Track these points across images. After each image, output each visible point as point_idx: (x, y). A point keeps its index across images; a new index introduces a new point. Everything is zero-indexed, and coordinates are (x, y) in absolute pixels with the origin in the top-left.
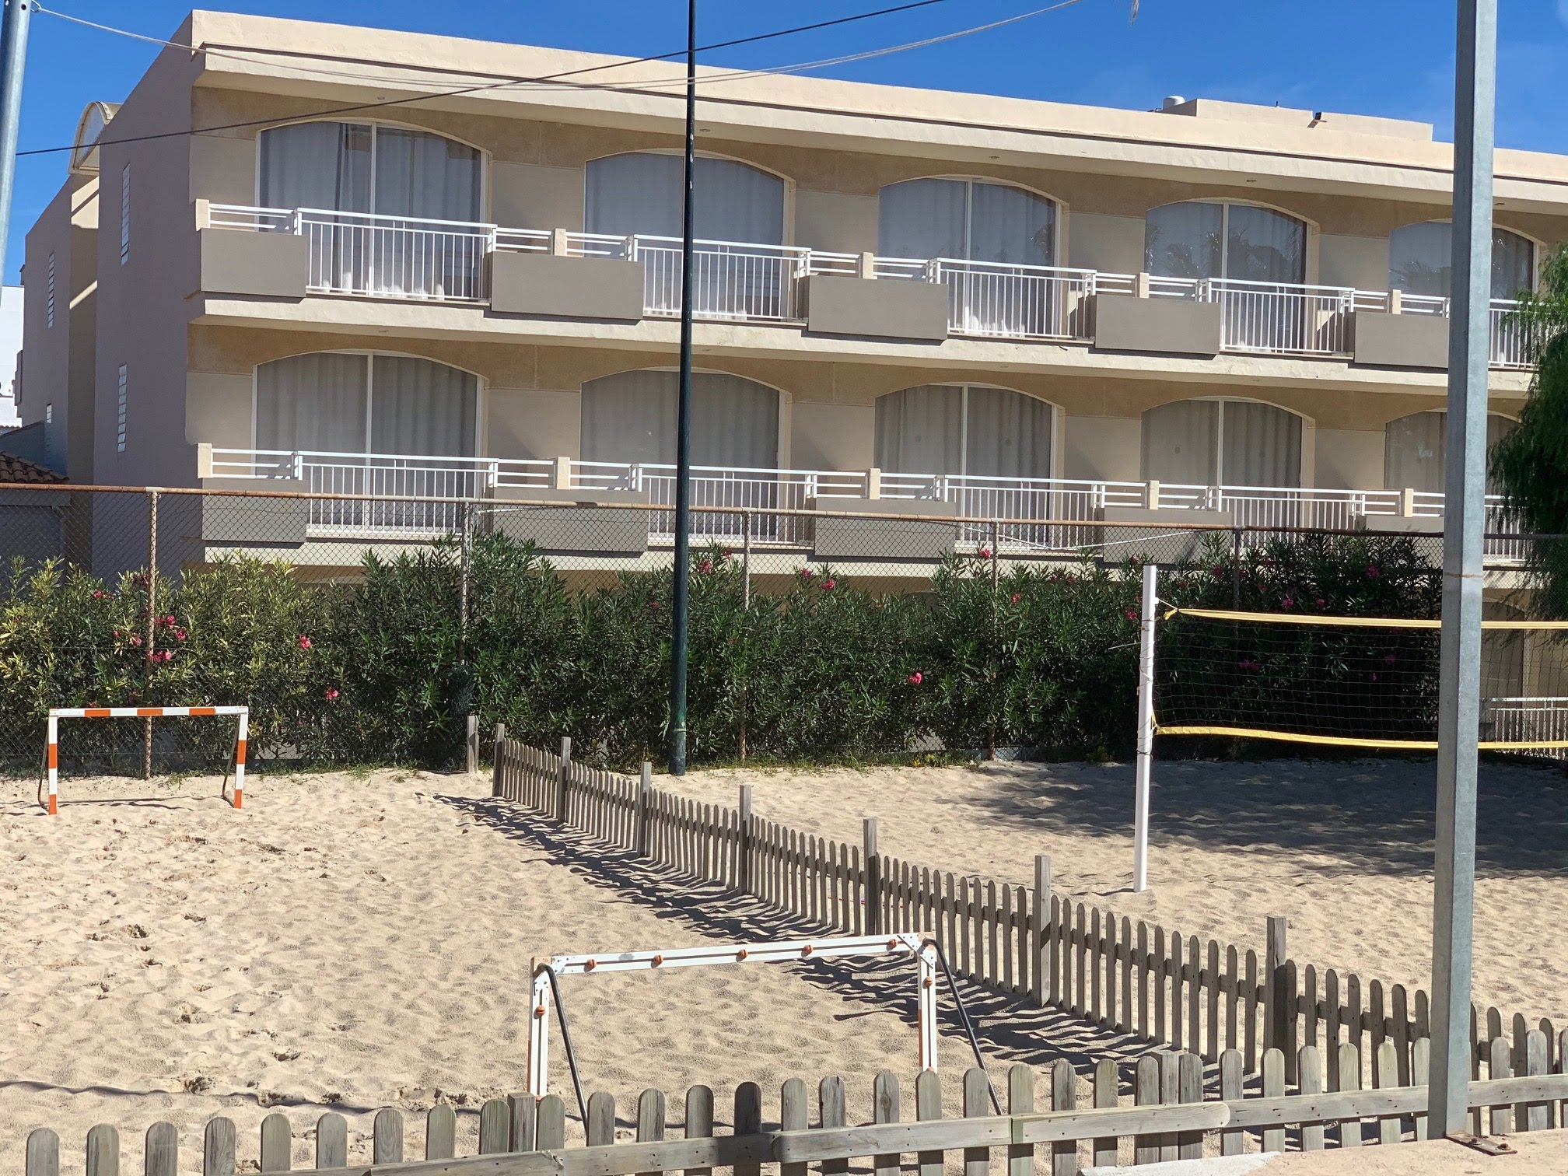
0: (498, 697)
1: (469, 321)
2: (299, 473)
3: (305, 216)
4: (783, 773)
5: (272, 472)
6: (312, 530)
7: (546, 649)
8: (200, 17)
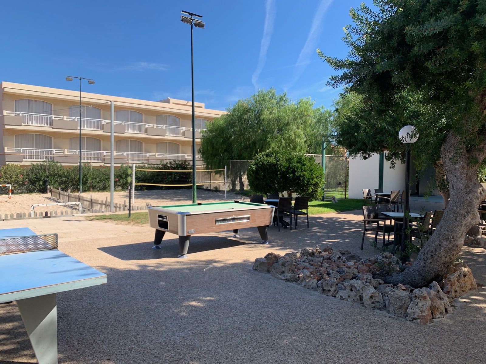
0: (52, 183)
1: (50, 129)
2: (22, 151)
3: (22, 113)
4: (97, 193)
5: (17, 151)
6: (24, 160)
7: (60, 176)
8: (4, 83)
